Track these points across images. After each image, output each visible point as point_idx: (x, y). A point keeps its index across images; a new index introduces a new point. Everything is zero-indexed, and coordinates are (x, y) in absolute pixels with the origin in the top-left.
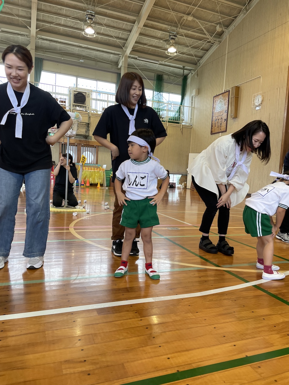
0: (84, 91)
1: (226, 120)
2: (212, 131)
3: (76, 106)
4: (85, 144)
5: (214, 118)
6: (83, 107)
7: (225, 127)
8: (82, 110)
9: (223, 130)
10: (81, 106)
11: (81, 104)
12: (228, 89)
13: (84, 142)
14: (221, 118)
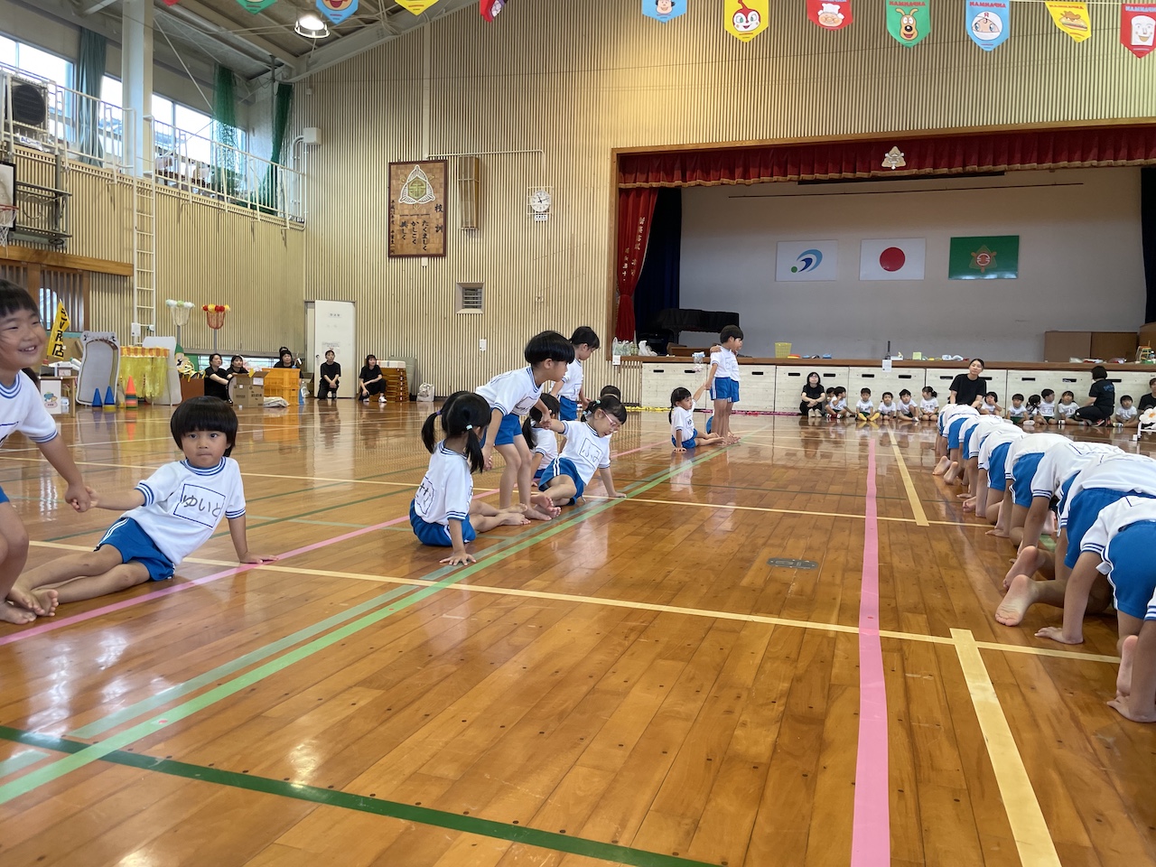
0: (41, 84)
1: (440, 228)
2: (391, 249)
3: (15, 129)
4: (53, 264)
5: (397, 217)
6: (38, 136)
7: (442, 245)
8: (35, 146)
9: (433, 252)
10: (31, 133)
11: (29, 124)
12: (441, 155)
13: (49, 257)
14: (425, 222)
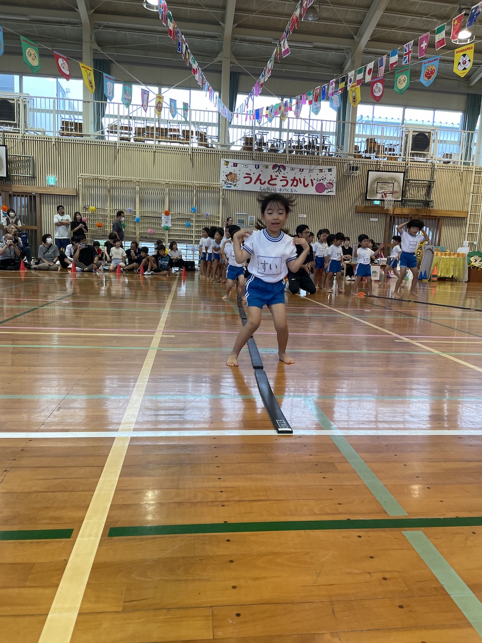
0: (429, 131)
3: (413, 155)
4: (424, 214)
6: (424, 156)
8: (422, 161)
10: (420, 155)
11: (421, 151)
13: (422, 212)
